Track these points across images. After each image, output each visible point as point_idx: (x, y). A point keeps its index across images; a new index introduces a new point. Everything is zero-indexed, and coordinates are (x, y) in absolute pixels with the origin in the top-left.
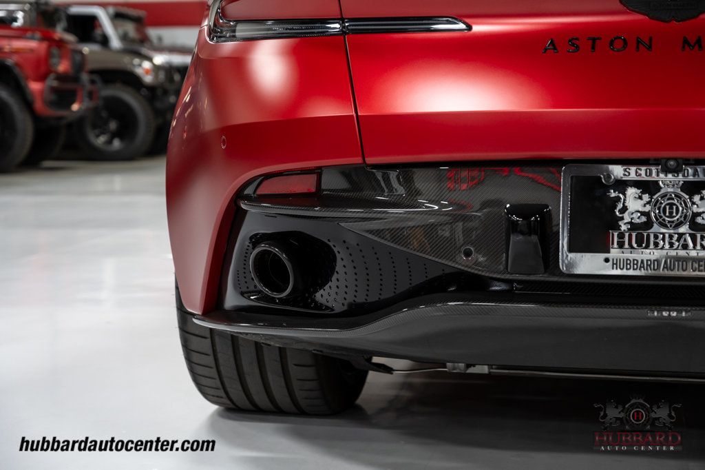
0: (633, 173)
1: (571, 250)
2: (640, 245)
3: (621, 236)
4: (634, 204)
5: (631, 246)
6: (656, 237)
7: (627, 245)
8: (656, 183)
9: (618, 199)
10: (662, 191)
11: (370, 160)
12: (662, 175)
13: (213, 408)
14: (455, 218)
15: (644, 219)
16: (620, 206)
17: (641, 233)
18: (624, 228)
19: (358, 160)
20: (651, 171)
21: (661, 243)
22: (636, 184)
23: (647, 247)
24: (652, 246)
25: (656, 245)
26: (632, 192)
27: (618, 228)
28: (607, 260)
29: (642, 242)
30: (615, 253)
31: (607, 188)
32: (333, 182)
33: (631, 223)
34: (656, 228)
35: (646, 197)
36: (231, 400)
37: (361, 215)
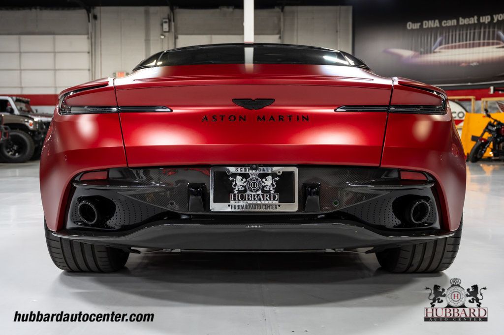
0: (239, 170)
1: (214, 202)
2: (242, 199)
3: (235, 195)
4: (240, 182)
5: (239, 200)
6: (248, 196)
7: (237, 199)
8: (248, 174)
9: (233, 181)
10: (251, 177)
11: (130, 165)
12: (250, 171)
13: (62, 271)
14: (167, 189)
15: (243, 189)
16: (234, 183)
17: (243, 194)
18: (236, 192)
19: (125, 165)
20: (246, 169)
21: (251, 198)
22: (240, 174)
23: (245, 200)
24: (247, 199)
25: (249, 199)
26: (239, 178)
27: (233, 192)
28: (229, 206)
29: (243, 198)
30: (232, 202)
31: (229, 176)
32: (114, 174)
33: (238, 190)
34: (248, 192)
35: (244, 180)
36: (69, 267)
37: (126, 189)
